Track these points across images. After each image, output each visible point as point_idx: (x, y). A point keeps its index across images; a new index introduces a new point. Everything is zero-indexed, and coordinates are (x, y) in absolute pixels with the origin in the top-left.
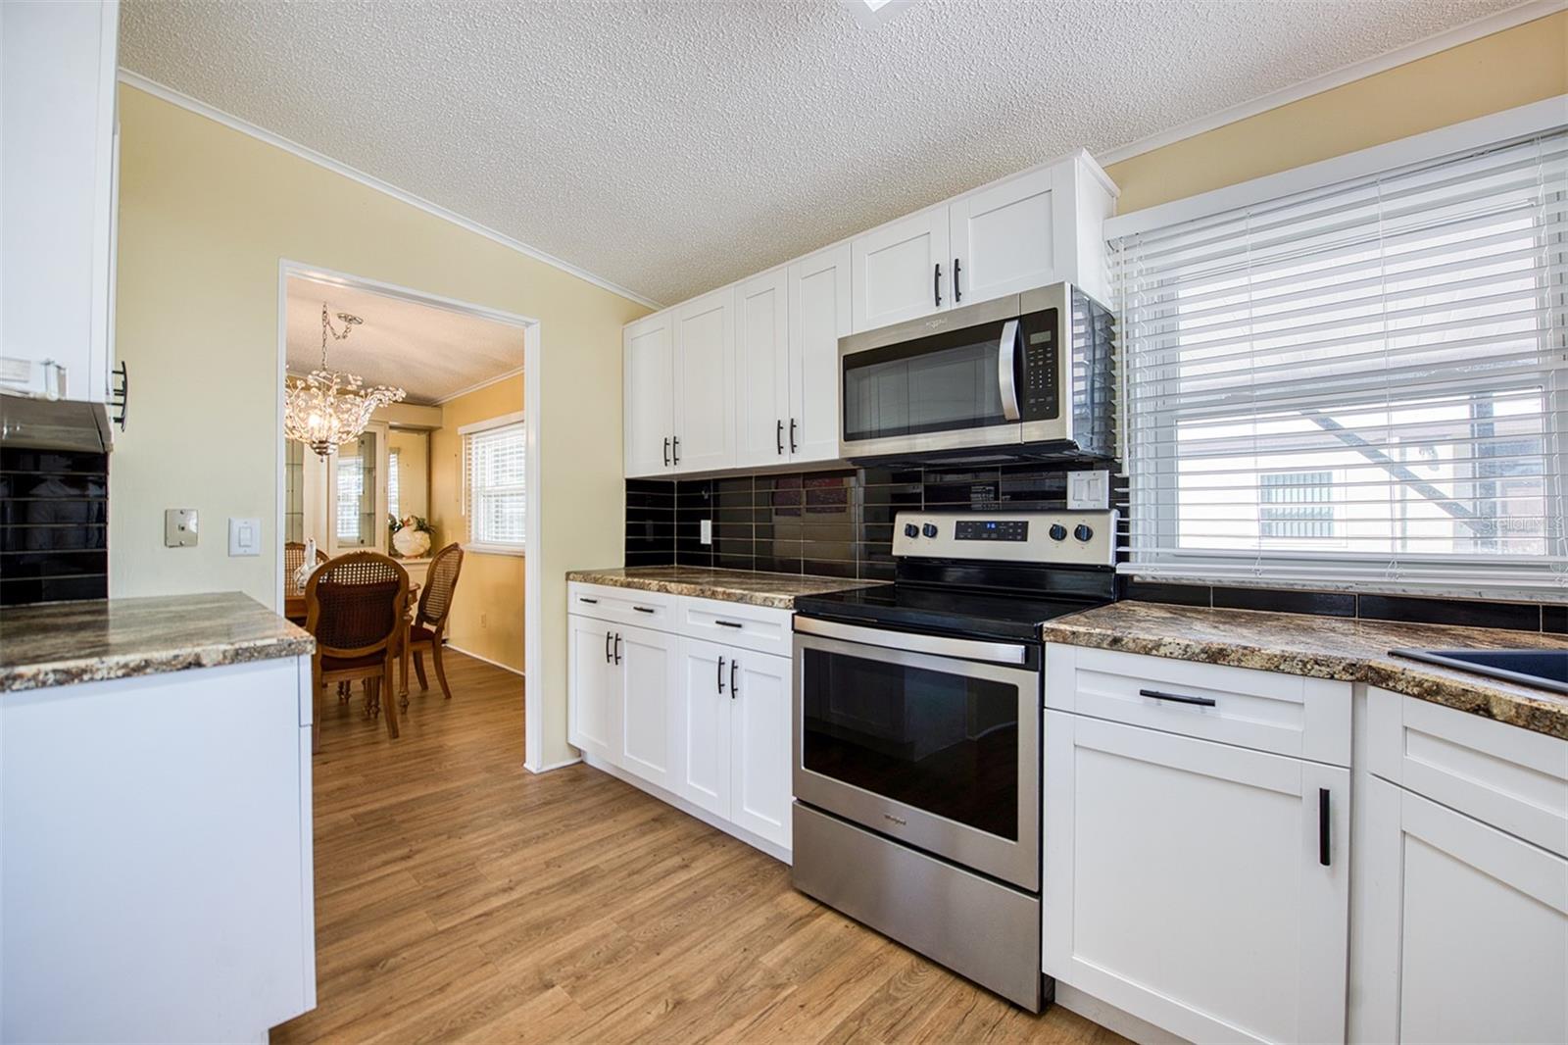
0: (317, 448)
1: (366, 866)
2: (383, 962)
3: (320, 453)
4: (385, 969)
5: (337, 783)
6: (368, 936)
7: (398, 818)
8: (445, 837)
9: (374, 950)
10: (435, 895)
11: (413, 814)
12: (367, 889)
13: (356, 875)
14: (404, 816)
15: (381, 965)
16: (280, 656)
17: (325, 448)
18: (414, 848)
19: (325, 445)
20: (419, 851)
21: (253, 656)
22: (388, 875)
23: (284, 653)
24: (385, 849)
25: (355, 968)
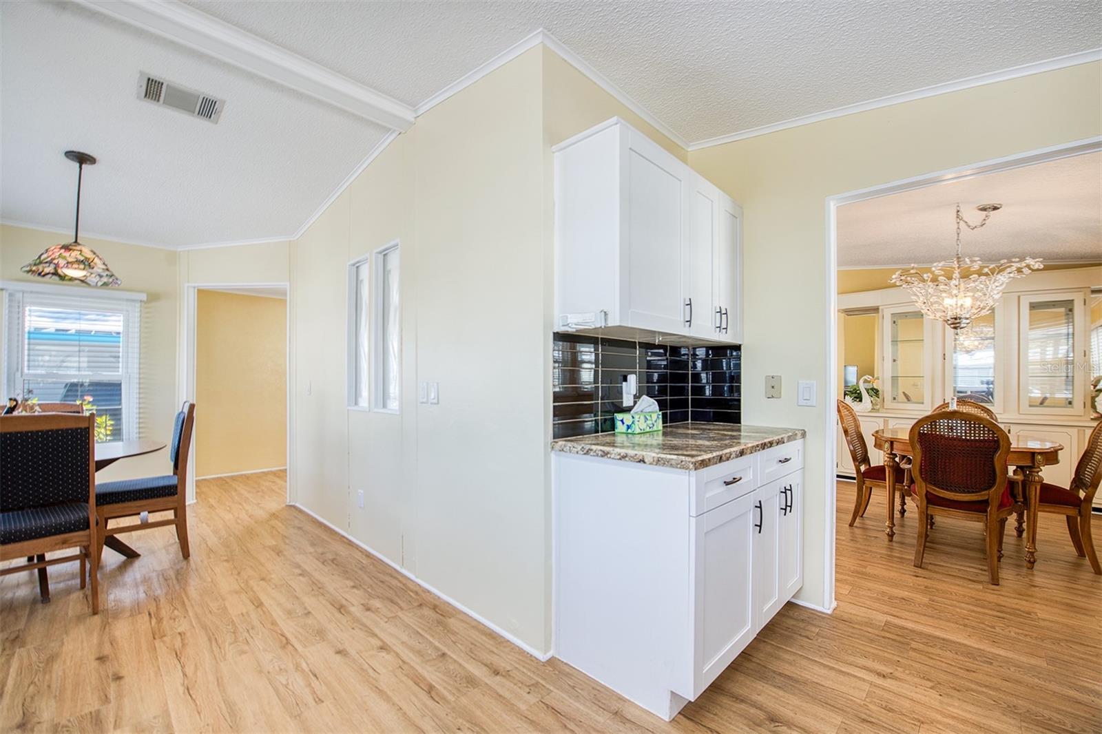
0: (953, 324)
1: (851, 659)
2: (780, 724)
3: (955, 328)
4: (775, 729)
5: (905, 594)
6: (794, 701)
7: (914, 645)
8: (930, 684)
9: (786, 712)
10: (864, 716)
11: (930, 650)
12: (833, 674)
13: (838, 660)
14: (921, 647)
15: (777, 724)
16: (677, 468)
17: (959, 323)
18: (897, 674)
19: (958, 321)
20: (896, 679)
21: (665, 464)
22: (855, 676)
23: (679, 466)
24: (876, 658)
25: (765, 712)
